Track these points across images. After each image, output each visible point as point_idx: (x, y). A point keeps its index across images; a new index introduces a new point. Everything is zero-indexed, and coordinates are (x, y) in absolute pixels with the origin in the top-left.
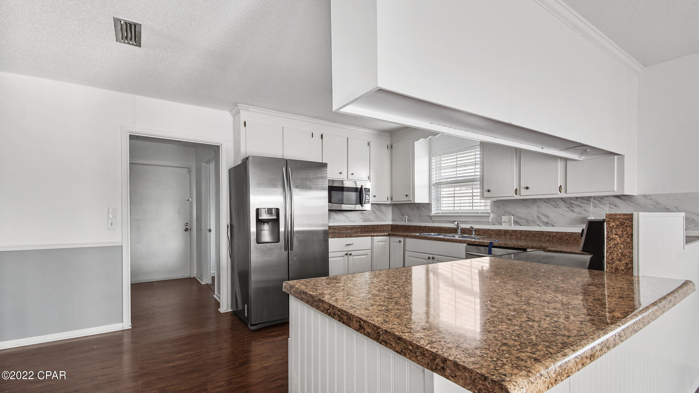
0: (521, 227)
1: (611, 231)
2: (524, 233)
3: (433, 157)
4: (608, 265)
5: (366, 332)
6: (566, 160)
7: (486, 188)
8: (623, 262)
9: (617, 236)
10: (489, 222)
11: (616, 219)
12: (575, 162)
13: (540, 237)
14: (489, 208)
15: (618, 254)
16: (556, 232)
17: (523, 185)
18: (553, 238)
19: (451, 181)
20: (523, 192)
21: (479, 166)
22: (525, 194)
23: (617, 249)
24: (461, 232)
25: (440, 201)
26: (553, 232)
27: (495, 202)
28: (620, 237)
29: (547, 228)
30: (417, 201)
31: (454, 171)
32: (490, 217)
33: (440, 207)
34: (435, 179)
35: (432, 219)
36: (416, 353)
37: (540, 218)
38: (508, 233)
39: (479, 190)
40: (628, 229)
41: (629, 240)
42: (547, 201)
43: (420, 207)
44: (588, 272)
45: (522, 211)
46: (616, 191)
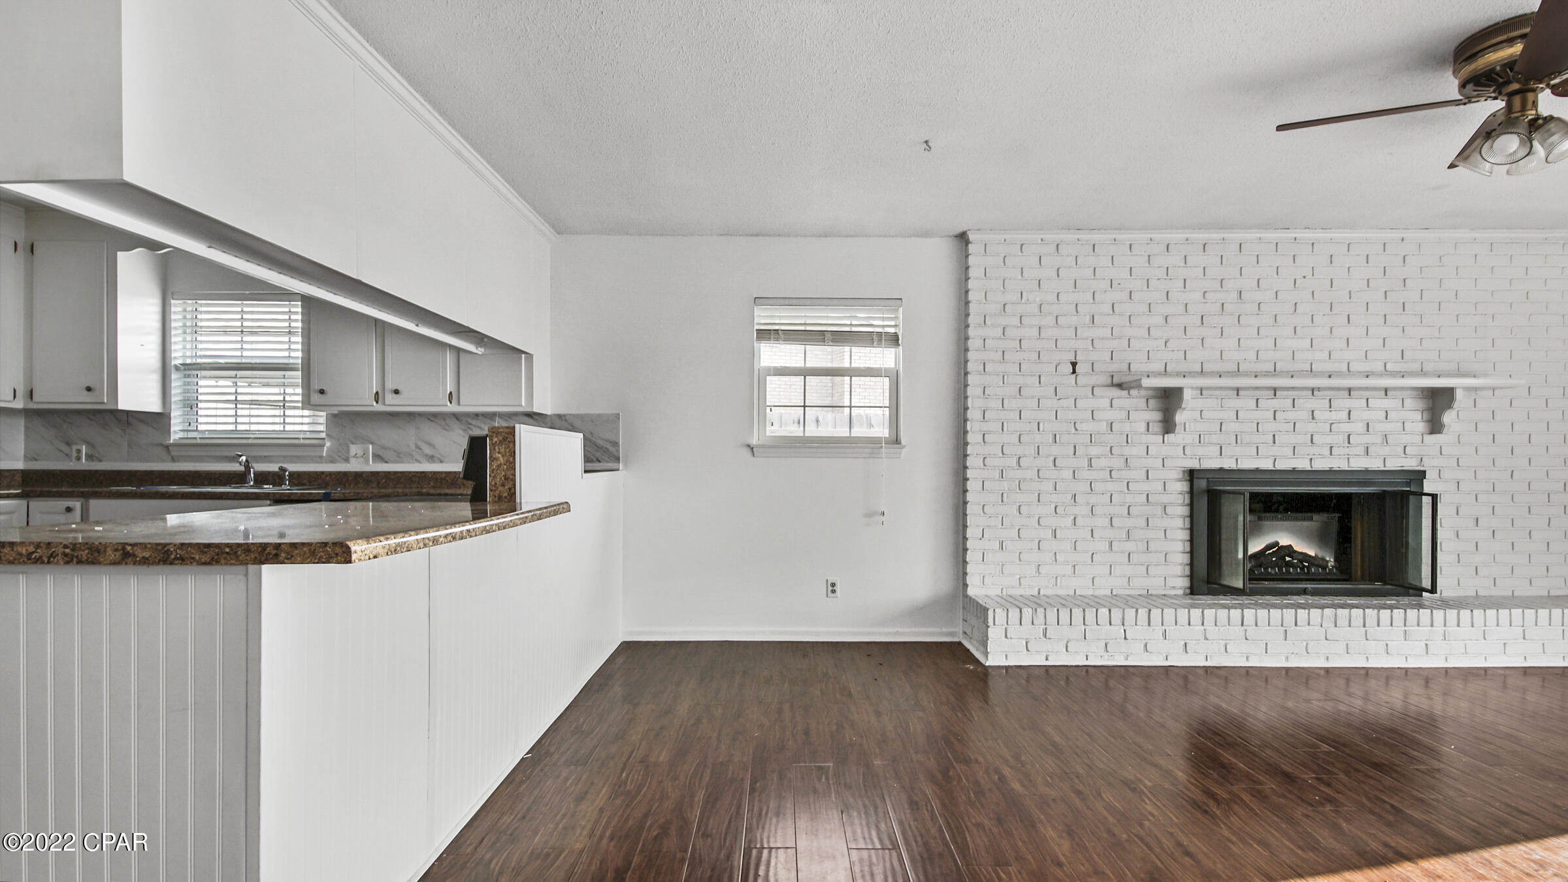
0: (386, 465)
1: (494, 449)
2: (392, 477)
3: (173, 299)
4: (491, 493)
5: (138, 559)
6: (458, 351)
7: (316, 386)
8: (506, 487)
9: (500, 455)
10: (321, 457)
11: (499, 432)
12: (470, 355)
13: (420, 483)
14: (322, 428)
15: (501, 478)
16: (446, 473)
17: (390, 385)
18: (441, 483)
19: (226, 363)
20: (390, 398)
21: (299, 339)
22: (392, 403)
23: (500, 471)
24: (256, 481)
25: (195, 409)
26: (442, 473)
27: (335, 416)
28: (503, 456)
29: (432, 465)
30: (123, 405)
31: (237, 342)
32: (325, 448)
33: (196, 424)
34: (180, 354)
35: (173, 453)
36: (236, 553)
37: (420, 449)
38: (362, 477)
39: (299, 390)
40: (511, 445)
41: (511, 459)
42: (433, 417)
43: (131, 420)
44: (469, 508)
45: (390, 436)
46: (524, 406)
